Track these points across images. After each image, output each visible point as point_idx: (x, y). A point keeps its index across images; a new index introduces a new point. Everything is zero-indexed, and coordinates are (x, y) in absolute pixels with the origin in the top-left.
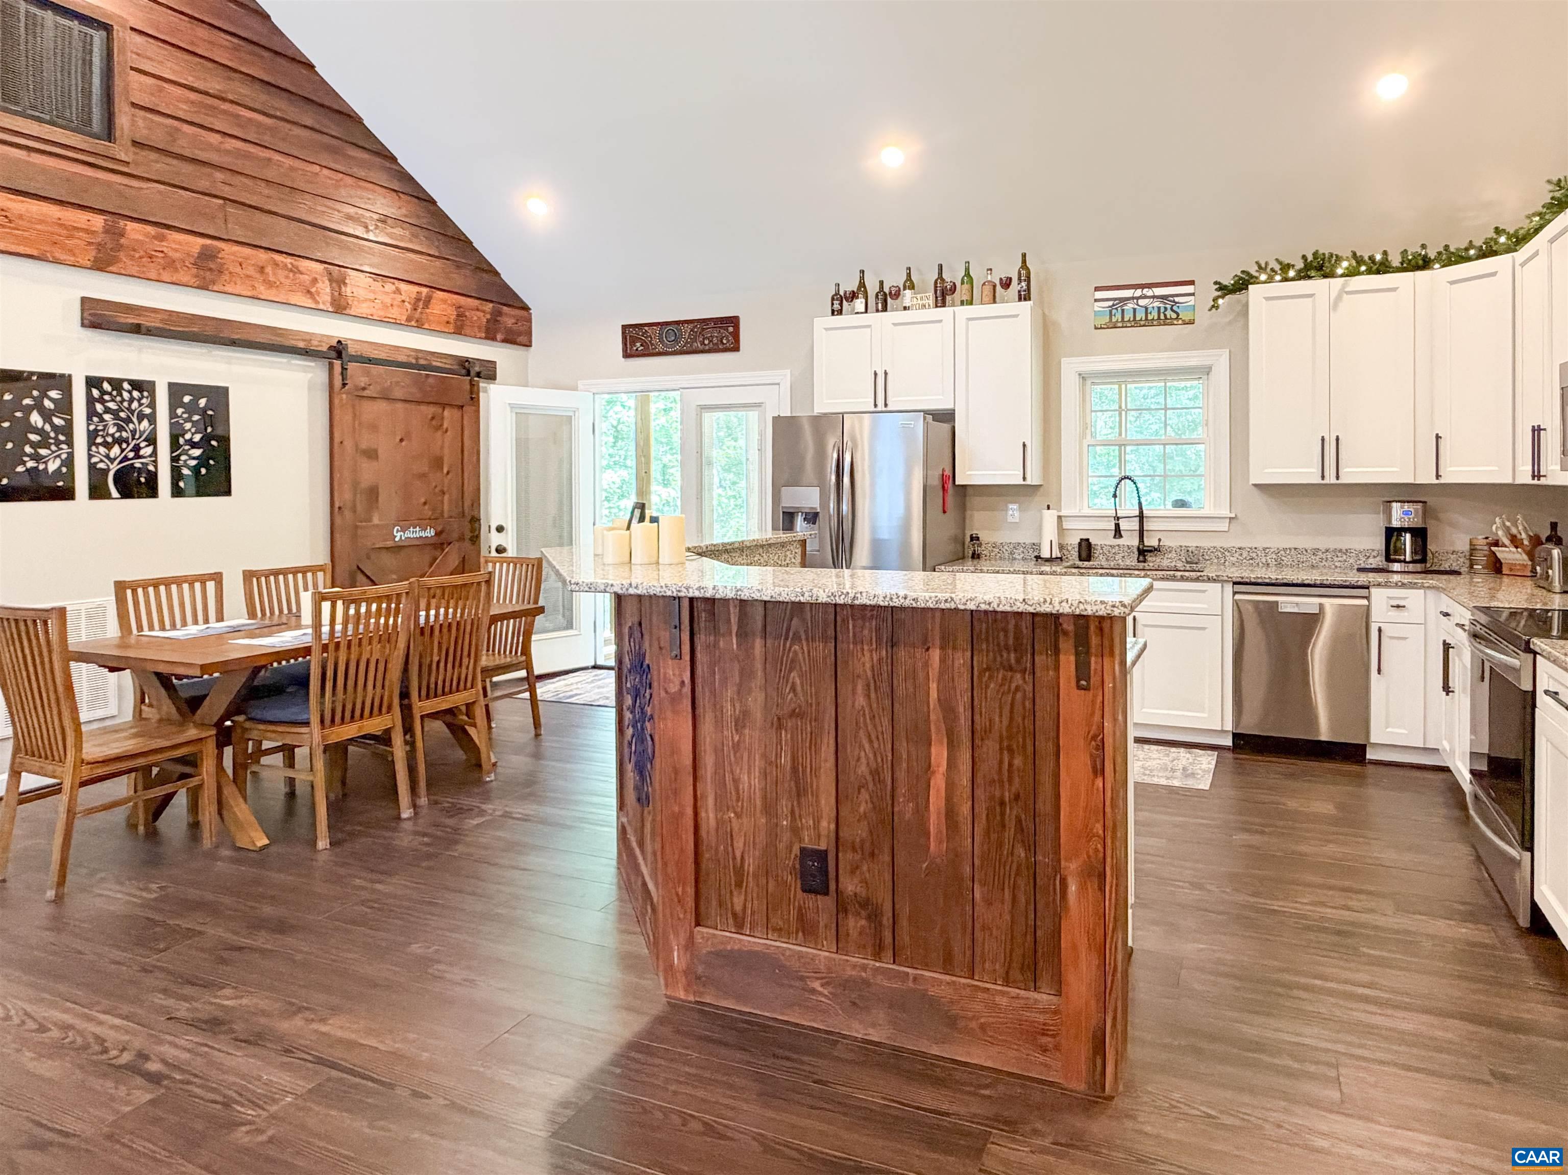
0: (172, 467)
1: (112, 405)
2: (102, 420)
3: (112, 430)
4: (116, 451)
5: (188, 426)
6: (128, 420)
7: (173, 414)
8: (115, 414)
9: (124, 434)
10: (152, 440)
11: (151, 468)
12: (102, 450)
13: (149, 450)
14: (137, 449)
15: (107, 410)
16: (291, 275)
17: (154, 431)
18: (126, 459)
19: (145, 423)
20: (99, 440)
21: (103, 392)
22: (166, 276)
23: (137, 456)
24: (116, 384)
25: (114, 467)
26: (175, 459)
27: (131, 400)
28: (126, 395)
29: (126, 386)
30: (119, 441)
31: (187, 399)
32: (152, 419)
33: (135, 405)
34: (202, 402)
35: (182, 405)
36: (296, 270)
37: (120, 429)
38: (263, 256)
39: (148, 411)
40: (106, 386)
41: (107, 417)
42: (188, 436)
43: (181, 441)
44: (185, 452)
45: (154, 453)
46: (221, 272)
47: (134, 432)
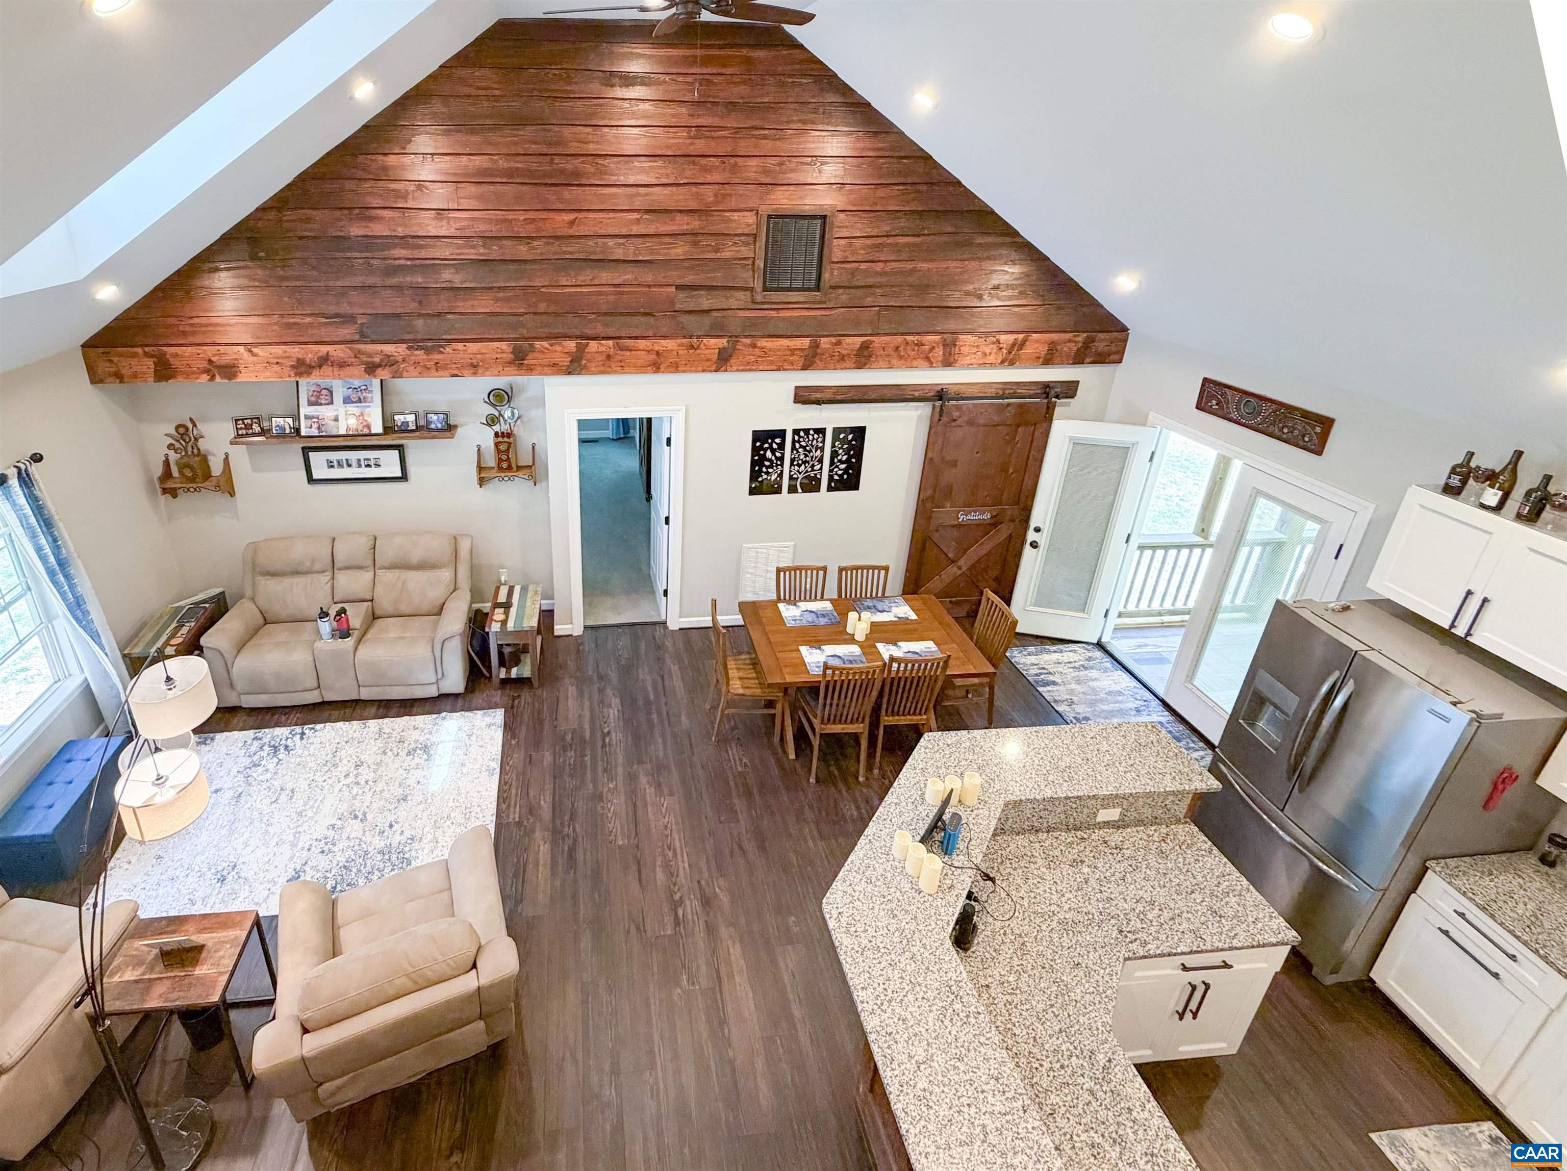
0: (830, 475)
1: (803, 444)
2: (798, 452)
3: (802, 457)
4: (803, 467)
5: (841, 451)
6: (810, 451)
7: (833, 446)
8: (804, 448)
9: (808, 459)
10: (821, 461)
11: (818, 476)
12: (796, 468)
13: (819, 467)
14: (813, 466)
15: (801, 447)
16: (916, 348)
17: (822, 456)
18: (807, 472)
19: (819, 451)
20: (795, 463)
21: (800, 437)
22: (838, 366)
23: (813, 470)
24: (807, 431)
25: (801, 476)
26: (831, 471)
27: (814, 439)
28: (811, 437)
29: (812, 432)
30: (805, 462)
31: (842, 436)
32: (822, 449)
33: (815, 442)
34: (850, 437)
35: (839, 440)
36: (920, 344)
37: (806, 456)
38: (899, 339)
39: (821, 445)
40: (802, 434)
41: (800, 450)
42: (839, 458)
43: (836, 460)
44: (837, 467)
45: (821, 469)
46: (870, 356)
47: (812, 457)
